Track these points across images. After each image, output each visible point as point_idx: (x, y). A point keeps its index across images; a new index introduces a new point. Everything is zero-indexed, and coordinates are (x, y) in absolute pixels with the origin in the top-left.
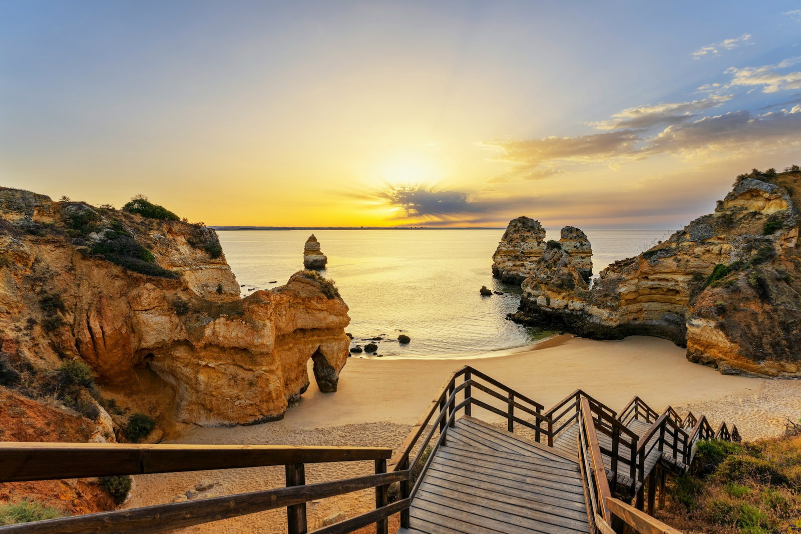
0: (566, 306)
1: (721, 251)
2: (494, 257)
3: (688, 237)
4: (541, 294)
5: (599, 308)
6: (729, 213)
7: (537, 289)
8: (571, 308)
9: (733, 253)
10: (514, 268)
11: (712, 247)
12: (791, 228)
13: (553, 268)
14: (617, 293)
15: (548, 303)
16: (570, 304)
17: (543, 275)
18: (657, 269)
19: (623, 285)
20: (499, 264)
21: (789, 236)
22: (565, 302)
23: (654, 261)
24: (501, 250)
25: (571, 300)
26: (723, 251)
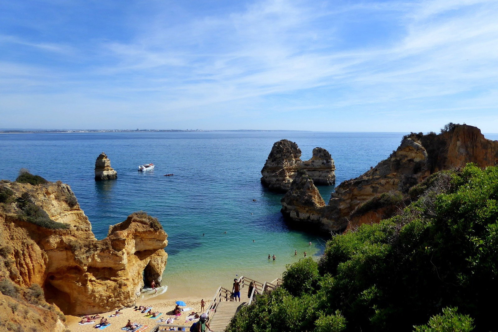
0: (309, 217)
1: (394, 183)
2: (262, 171)
3: (378, 172)
4: (293, 209)
5: (328, 219)
6: (398, 159)
7: (291, 205)
8: (311, 219)
9: (399, 185)
10: (278, 182)
11: (390, 180)
12: (426, 171)
13: (301, 190)
14: (339, 209)
15: (298, 215)
16: (311, 216)
17: (294, 194)
18: (362, 193)
19: (341, 203)
20: (266, 178)
21: (425, 176)
22: (308, 215)
23: (360, 188)
24: (268, 167)
25: (312, 213)
26: (395, 183)
